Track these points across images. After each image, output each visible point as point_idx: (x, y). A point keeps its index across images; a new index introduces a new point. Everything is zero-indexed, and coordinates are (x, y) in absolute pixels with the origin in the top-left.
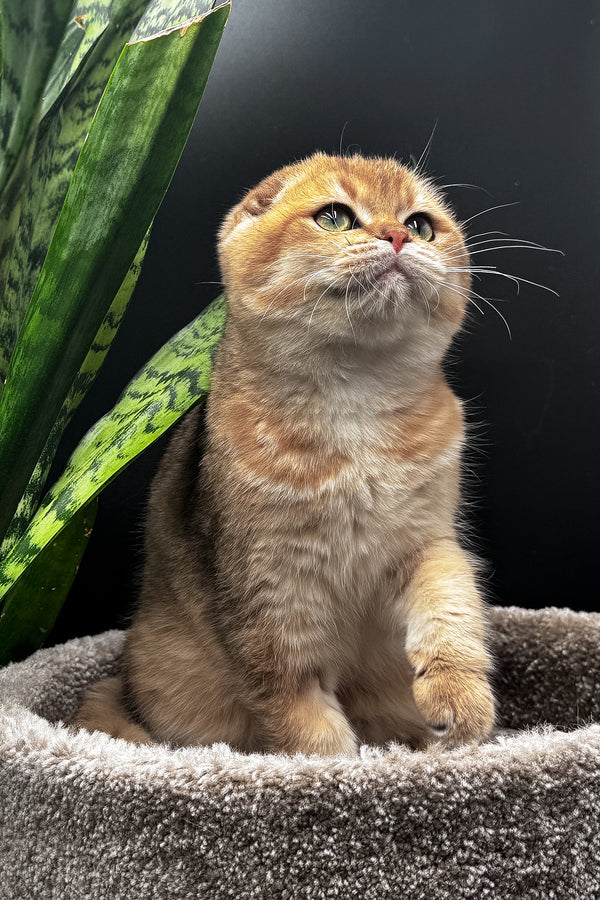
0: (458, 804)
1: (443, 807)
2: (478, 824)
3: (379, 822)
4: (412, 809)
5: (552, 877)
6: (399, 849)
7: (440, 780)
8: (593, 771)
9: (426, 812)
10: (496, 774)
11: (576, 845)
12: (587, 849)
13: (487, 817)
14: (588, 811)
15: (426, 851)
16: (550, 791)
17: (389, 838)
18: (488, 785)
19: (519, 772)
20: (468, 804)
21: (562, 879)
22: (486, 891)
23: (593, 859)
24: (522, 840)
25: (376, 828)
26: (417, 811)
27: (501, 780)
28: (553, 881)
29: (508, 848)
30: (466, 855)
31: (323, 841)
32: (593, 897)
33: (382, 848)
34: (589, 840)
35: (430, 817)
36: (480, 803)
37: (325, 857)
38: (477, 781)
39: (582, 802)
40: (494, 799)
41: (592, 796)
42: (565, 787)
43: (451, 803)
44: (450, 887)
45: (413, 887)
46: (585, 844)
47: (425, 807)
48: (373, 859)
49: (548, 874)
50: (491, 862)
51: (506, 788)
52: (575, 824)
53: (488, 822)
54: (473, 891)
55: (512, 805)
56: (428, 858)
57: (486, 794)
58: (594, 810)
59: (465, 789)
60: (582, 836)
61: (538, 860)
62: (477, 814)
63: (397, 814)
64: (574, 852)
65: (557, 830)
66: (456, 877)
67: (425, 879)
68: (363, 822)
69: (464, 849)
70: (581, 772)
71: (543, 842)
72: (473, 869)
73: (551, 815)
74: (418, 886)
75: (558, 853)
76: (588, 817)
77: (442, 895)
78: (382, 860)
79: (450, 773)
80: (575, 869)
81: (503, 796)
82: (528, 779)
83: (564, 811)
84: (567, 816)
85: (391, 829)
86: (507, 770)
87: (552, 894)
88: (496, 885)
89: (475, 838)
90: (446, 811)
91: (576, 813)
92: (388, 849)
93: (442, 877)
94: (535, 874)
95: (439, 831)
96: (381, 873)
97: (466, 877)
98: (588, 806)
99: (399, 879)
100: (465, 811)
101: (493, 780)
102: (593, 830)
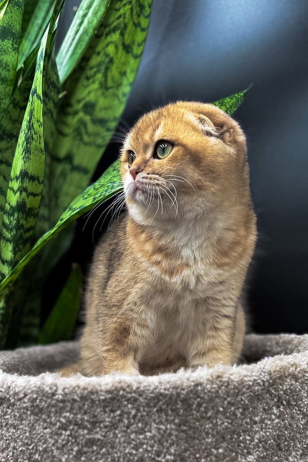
0: (58, 401)
1: (51, 402)
2: (67, 412)
3: (25, 405)
4: (38, 401)
5: (104, 442)
6: (34, 419)
7: (51, 388)
8: (131, 393)
9: (43, 403)
10: (77, 389)
11: (119, 429)
12: (126, 431)
13: (72, 409)
14: (126, 413)
15: (45, 421)
16: (104, 400)
17: (29, 413)
18: (72, 393)
19: (87, 389)
20: (63, 401)
21: (109, 443)
22: (70, 443)
23: (130, 437)
24: (88, 421)
25: (24, 408)
26: (40, 402)
27: (78, 392)
28: (105, 444)
29: (81, 424)
30: (61, 425)
31: (7, 412)
32: (128, 455)
33: (27, 417)
34: (128, 427)
35: (46, 406)
36: (69, 401)
37: (7, 419)
38: (66, 390)
39: (122, 408)
40: (74, 400)
41: (130, 406)
42: (112, 399)
43: (54, 400)
44: (54, 439)
45: (39, 436)
46: (125, 429)
47: (44, 401)
48: (24, 422)
49: (102, 441)
50: (73, 429)
51: (80, 395)
52: (117, 418)
53: (72, 411)
54: (64, 442)
55: (84, 405)
56: (47, 425)
57: (70, 397)
58: (130, 413)
59: (61, 394)
60: (122, 424)
61: (97, 433)
62: (67, 406)
63: (32, 402)
64: (117, 432)
65: (107, 419)
66: (56, 434)
67: (44, 433)
68: (20, 405)
69: (60, 422)
70: (121, 392)
71: (100, 425)
72: (64, 432)
73: (105, 412)
74: (41, 436)
75: (108, 431)
76: (126, 416)
77: (51, 442)
78: (27, 423)
79: (56, 386)
80: (117, 440)
81: (78, 399)
82: (92, 393)
83: (112, 411)
84: (114, 414)
85: (29, 409)
86: (82, 387)
87: (104, 450)
88: (75, 441)
89: (65, 417)
90: (52, 404)
91: (118, 412)
92: (29, 418)
93: (51, 433)
94: (94, 439)
95: (50, 412)
96: (27, 428)
97: (61, 434)
98: (126, 410)
99: (34, 432)
100: (61, 405)
101: (74, 391)
102: (129, 422)
